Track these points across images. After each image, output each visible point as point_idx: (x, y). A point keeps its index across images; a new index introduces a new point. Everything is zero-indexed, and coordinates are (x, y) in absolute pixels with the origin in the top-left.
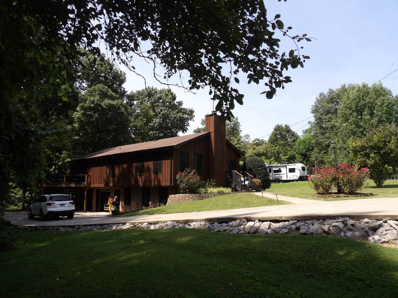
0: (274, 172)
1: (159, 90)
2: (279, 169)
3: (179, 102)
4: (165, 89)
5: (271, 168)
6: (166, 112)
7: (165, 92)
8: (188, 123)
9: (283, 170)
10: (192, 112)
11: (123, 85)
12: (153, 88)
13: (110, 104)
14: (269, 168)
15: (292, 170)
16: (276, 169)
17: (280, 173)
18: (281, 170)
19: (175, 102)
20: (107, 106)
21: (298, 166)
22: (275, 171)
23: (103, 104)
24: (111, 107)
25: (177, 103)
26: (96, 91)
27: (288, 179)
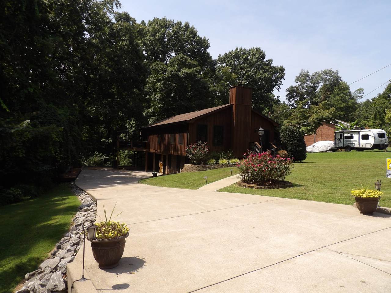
0: (345, 139)
1: (248, 50)
2: (351, 135)
3: (268, 61)
4: (254, 48)
5: (343, 134)
6: (251, 74)
7: (252, 52)
8: (281, 82)
9: (356, 137)
10: (282, 70)
11: (208, 51)
12: (242, 49)
13: (187, 73)
14: (340, 134)
15: (366, 137)
16: (348, 135)
17: (352, 140)
18: (353, 136)
19: (265, 60)
20: (184, 75)
21: (374, 132)
22: (346, 137)
23: (180, 74)
24: (188, 75)
25: (267, 61)
26: (175, 62)
27: (360, 147)
